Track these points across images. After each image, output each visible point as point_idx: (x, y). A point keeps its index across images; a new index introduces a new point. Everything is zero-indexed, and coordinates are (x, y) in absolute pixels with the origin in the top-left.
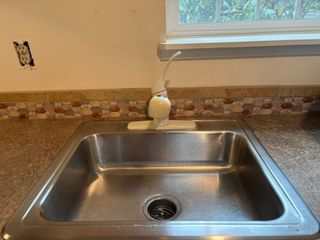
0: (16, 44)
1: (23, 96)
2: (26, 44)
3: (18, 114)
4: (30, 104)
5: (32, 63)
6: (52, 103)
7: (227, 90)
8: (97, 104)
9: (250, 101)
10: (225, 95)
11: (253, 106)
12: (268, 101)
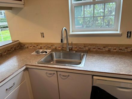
0: (41, 33)
1: (41, 44)
2: (43, 33)
3: (40, 47)
4: (43, 45)
5: (44, 37)
6: (47, 45)
8: (56, 46)
9: (90, 47)
10: (83, 45)
11: (91, 48)
12: (94, 47)
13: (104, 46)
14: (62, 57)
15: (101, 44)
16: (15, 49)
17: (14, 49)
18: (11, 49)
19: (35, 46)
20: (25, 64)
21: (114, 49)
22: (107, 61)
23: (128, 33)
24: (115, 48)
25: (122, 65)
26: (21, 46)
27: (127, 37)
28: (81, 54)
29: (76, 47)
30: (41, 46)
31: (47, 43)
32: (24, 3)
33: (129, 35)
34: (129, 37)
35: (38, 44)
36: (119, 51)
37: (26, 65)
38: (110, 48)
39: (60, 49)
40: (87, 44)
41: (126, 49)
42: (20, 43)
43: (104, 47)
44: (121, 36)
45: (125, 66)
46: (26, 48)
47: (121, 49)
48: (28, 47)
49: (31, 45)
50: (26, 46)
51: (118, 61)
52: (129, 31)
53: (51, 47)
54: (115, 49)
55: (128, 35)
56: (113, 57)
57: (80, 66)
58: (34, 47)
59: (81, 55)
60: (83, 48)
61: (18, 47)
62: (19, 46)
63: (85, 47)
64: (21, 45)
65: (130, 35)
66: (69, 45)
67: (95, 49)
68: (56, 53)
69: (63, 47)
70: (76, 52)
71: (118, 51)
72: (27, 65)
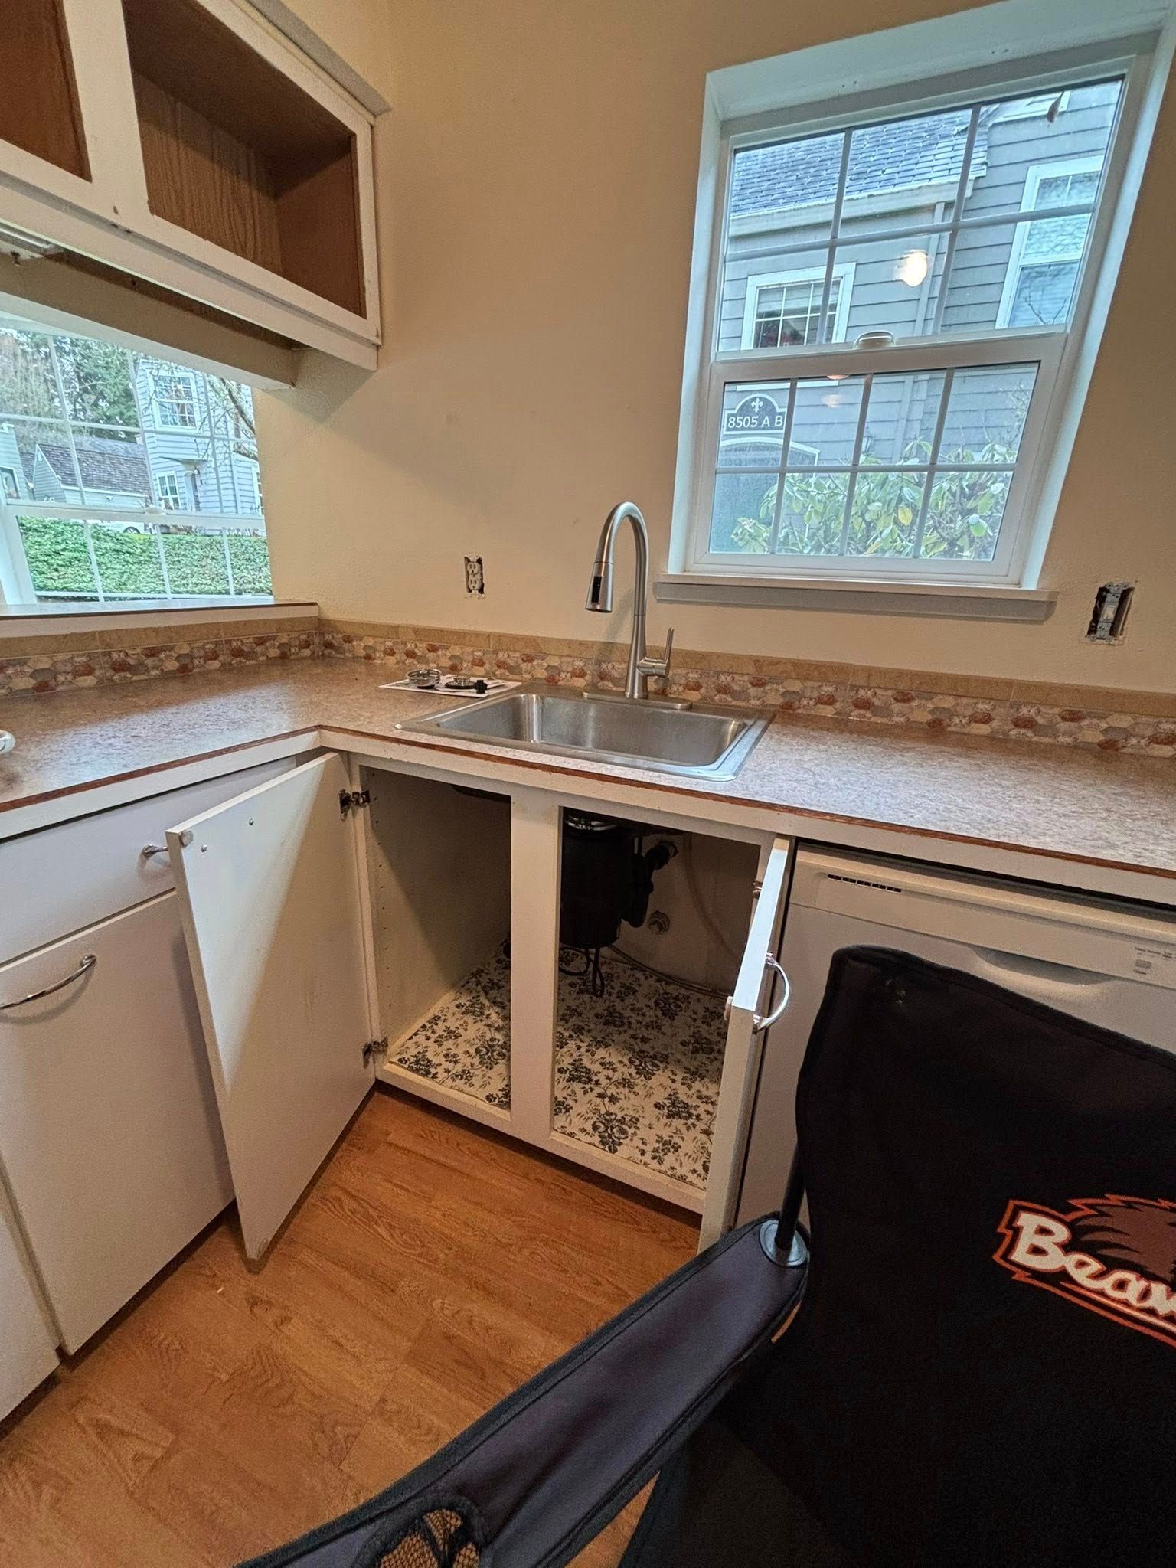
0: (468, 560)
1: (461, 637)
2: (479, 561)
4: (466, 649)
5: (481, 590)
6: (496, 652)
7: (757, 662)
8: (555, 662)
9: (796, 686)
10: (752, 670)
11: (800, 696)
12: (828, 689)
13: (904, 685)
14: (590, 735)
15: (883, 672)
16: (284, 656)
17: (274, 652)
18: (259, 649)
19: (421, 649)
20: (316, 723)
21: (974, 719)
22: (920, 770)
23: (1102, 596)
24: (983, 707)
25: (1038, 801)
26: (329, 645)
27: (1092, 630)
28: (722, 723)
29: (694, 676)
30: (457, 651)
31: (500, 637)
32: (382, 335)
33: (1109, 612)
34: (1104, 628)
35: (436, 640)
36: (1013, 733)
37: (321, 727)
38: (948, 702)
39: (580, 683)
40: (777, 662)
41: (1064, 726)
42: (321, 625)
43: (904, 698)
44: (1047, 616)
45: (1061, 811)
46: (355, 658)
47: (1028, 724)
48: (368, 657)
49: (389, 644)
50: (359, 648)
51: (1004, 783)
52: (1117, 581)
53: (524, 666)
54: (987, 719)
55: (1097, 615)
56: (962, 760)
57: (704, 774)
58: (410, 654)
59: (725, 733)
60: (744, 691)
61: (307, 645)
62: (317, 640)
63: (758, 683)
64: (328, 637)
65: (1119, 613)
66: (644, 654)
67: (830, 701)
68: (549, 700)
69: (603, 676)
70: (690, 708)
71: (1006, 734)
72: (329, 728)
